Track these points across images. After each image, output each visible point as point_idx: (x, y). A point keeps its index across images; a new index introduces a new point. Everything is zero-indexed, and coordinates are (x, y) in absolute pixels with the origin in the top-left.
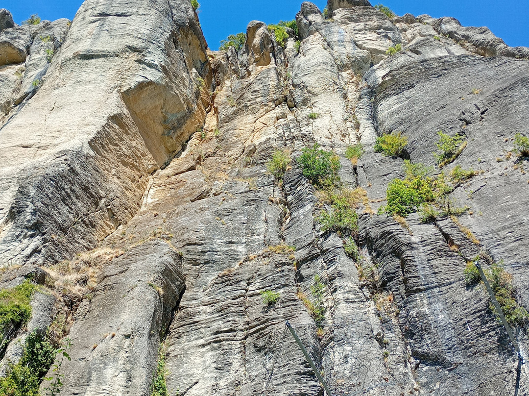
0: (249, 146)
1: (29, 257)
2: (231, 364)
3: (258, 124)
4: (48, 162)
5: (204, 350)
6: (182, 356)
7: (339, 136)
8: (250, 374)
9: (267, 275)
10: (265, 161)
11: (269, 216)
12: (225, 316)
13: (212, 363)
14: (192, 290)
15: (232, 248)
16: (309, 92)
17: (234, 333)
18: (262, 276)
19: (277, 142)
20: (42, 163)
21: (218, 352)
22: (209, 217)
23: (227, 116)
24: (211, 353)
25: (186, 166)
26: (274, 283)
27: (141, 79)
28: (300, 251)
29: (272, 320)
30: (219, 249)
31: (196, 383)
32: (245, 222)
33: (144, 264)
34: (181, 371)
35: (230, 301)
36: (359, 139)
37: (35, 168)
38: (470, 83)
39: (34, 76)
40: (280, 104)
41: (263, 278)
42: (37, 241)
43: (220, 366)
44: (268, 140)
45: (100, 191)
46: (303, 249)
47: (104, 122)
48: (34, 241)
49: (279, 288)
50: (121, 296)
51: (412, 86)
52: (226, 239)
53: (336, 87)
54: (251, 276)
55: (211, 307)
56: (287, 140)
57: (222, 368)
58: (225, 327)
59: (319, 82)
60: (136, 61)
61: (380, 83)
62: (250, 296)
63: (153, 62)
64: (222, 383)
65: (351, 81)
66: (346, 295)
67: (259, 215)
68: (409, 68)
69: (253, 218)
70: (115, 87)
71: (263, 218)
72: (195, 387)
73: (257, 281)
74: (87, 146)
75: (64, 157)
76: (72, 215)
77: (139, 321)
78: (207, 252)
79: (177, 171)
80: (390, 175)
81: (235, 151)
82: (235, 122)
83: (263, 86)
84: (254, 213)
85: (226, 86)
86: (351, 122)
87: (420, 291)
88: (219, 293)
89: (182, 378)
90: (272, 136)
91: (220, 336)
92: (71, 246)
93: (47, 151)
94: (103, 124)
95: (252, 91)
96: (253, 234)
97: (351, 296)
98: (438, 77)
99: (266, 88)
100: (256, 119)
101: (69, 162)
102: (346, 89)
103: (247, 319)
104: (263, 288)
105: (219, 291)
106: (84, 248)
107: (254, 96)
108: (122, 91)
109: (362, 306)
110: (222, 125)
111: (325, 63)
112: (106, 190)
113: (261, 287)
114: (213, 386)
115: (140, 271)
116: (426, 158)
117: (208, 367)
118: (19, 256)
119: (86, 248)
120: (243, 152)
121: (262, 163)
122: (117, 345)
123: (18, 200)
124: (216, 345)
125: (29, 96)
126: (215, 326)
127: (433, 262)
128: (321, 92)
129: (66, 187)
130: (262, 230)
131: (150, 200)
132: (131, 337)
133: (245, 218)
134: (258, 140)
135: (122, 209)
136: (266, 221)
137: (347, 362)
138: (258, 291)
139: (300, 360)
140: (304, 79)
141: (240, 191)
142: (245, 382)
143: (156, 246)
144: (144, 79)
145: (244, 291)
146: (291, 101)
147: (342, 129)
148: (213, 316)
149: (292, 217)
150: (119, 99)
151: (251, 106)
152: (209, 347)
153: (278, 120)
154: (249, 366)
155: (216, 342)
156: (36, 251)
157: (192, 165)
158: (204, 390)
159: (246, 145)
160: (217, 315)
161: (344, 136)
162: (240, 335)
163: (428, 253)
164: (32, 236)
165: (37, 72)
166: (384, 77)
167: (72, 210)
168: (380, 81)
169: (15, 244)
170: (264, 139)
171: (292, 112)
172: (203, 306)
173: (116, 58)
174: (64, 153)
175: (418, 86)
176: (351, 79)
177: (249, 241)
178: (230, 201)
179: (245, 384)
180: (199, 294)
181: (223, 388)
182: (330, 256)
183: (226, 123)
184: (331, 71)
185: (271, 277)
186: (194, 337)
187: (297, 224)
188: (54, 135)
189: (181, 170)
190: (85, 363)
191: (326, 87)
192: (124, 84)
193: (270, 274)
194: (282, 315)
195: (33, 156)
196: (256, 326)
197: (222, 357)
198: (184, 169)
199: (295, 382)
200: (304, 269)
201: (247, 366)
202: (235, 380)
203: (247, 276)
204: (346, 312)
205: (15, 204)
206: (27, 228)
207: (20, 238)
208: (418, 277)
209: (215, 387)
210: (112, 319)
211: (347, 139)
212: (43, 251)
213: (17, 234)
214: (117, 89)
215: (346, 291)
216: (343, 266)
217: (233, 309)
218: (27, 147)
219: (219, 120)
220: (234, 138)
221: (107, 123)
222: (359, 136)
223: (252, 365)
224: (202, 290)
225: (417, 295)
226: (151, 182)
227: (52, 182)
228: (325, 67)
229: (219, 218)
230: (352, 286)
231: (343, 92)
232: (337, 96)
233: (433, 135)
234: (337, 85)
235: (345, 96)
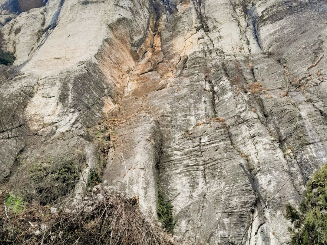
0: (183, 56)
1: (73, 124)
2: (198, 184)
3: (187, 43)
4: (74, 68)
5: (181, 176)
6: (168, 179)
7: (238, 50)
8: (211, 190)
9: (211, 134)
10: (196, 66)
11: (206, 99)
12: (190, 157)
13: (187, 183)
14: (167, 142)
15: (187, 118)
16: (217, 22)
17: (198, 167)
18: (208, 135)
19: (200, 53)
20: (71, 69)
21: (190, 177)
22: (171, 100)
23: (167, 37)
24: (185, 178)
25: (147, 69)
26: (217, 139)
27: (119, 17)
28: (229, 120)
29: (219, 159)
30: (180, 119)
31: (179, 194)
32: (193, 103)
33: (143, 128)
34: (169, 187)
35: (191, 148)
36: (250, 51)
37: (68, 72)
38: (320, 16)
39: (52, 15)
40: (200, 30)
41: (209, 135)
42: (76, 115)
43: (192, 185)
44: (195, 52)
45: (104, 85)
46: (231, 119)
47: (101, 43)
48: (75, 115)
49: (220, 141)
50: (133, 146)
51: (282, 18)
52: (183, 113)
53: (233, 18)
54: (201, 134)
55: (181, 151)
56: (207, 52)
57: (193, 185)
58: (192, 163)
59: (223, 15)
60: (114, 5)
61: (260, 16)
62: (203, 146)
63: (124, 5)
64: (195, 194)
65: (241, 15)
66: (264, 147)
67: (200, 99)
68: (278, 7)
69: (197, 101)
70: (104, 22)
71: (203, 101)
72: (178, 196)
73: (205, 137)
74: (94, 58)
75: (83, 65)
76: (92, 99)
77: (147, 160)
78: (173, 120)
79: (142, 72)
80: (276, 73)
81: (175, 60)
82: (173, 41)
83: (189, 19)
84: (197, 98)
85: (164, 18)
86: (244, 40)
87: (310, 144)
88: (184, 144)
89: (171, 191)
90: (197, 50)
91: (190, 168)
92: (93, 117)
93: (70, 61)
94: (101, 45)
95: (182, 22)
96: (198, 110)
97: (268, 147)
98: (298, 12)
99: (190, 20)
100: (185, 39)
101: (87, 69)
102: (239, 19)
103: (203, 159)
104: (210, 141)
105: (184, 143)
106: (100, 118)
107: (183, 25)
108: (108, 24)
109: (274, 152)
110: (164, 43)
111: (226, 4)
112: (106, 84)
113: (209, 140)
114: (190, 196)
115: (141, 132)
116: (298, 63)
117: (185, 186)
118: (68, 124)
119: (101, 118)
120: (180, 60)
121: (195, 67)
122: (137, 174)
123: (63, 91)
124: (187, 173)
125: (51, 27)
126: (185, 162)
127: (316, 127)
128: (224, 22)
129: (87, 83)
130: (204, 108)
131: (129, 90)
132: (144, 169)
133: (193, 101)
134: (189, 52)
135: (116, 95)
136: (205, 102)
137: (271, 184)
138: (207, 143)
139: (243, 183)
140: (213, 14)
141: (187, 85)
142: (209, 194)
143: (145, 117)
144: (120, 16)
145: (199, 143)
146: (206, 28)
147: (240, 45)
148: (183, 157)
149: (220, 100)
150: (107, 28)
151: (182, 31)
152: (183, 174)
153: (199, 40)
154: (209, 185)
155: (187, 171)
156: (77, 120)
157: (151, 68)
158: (185, 198)
159: (182, 55)
160: (185, 156)
161: (241, 49)
162: (201, 168)
163: (313, 122)
164: (74, 112)
165: (54, 12)
166: (262, 12)
167: (91, 96)
168: (260, 15)
169: (65, 117)
170: (192, 52)
171: (207, 35)
172: (176, 151)
173: (103, 3)
174: (82, 62)
175: (286, 18)
176: (241, 13)
177: (197, 114)
178: (181, 91)
179: (209, 195)
180: (171, 144)
181: (195, 197)
182: (251, 123)
183: (167, 42)
184: (230, 9)
185: (214, 135)
186: (173, 169)
187: (224, 104)
188: (73, 51)
189: (145, 72)
190: (120, 184)
191: (227, 19)
192: (109, 19)
193: (213, 133)
194: (225, 157)
195: (63, 64)
196: (210, 163)
197: (192, 180)
198: (146, 70)
199: (241, 195)
200: (234, 131)
201: (208, 185)
202: (202, 193)
203: (199, 134)
204: (265, 156)
205: (62, 94)
206: (71, 107)
207: (67, 113)
208: (308, 136)
209: (191, 197)
210: (130, 160)
211: (242, 51)
212: (80, 121)
213: (65, 111)
214: (105, 23)
215: (264, 144)
216: (260, 129)
217: (194, 153)
218: (58, 59)
219: (163, 40)
220: (173, 51)
221: (103, 44)
222: (250, 49)
223: (211, 185)
224: (172, 142)
225: (308, 146)
226: (128, 78)
227: (80, 80)
228: (226, 7)
229: (177, 101)
230: (267, 141)
231: (238, 22)
232: (234, 24)
233: (302, 49)
234: (233, 17)
235: (239, 24)
